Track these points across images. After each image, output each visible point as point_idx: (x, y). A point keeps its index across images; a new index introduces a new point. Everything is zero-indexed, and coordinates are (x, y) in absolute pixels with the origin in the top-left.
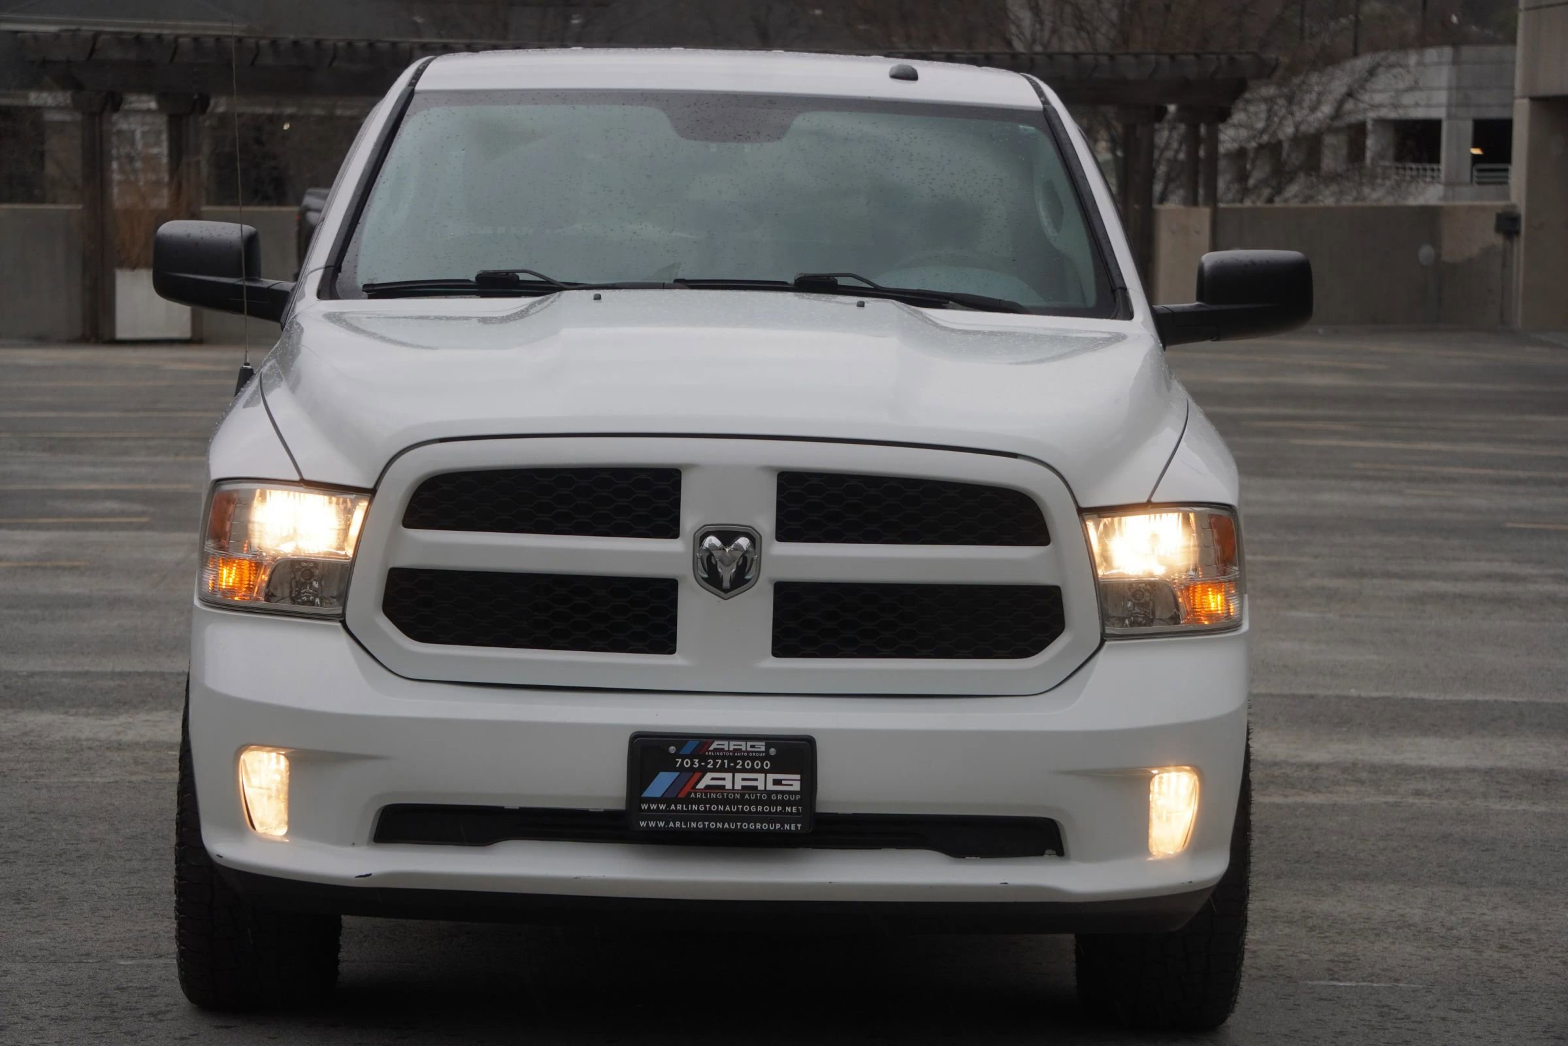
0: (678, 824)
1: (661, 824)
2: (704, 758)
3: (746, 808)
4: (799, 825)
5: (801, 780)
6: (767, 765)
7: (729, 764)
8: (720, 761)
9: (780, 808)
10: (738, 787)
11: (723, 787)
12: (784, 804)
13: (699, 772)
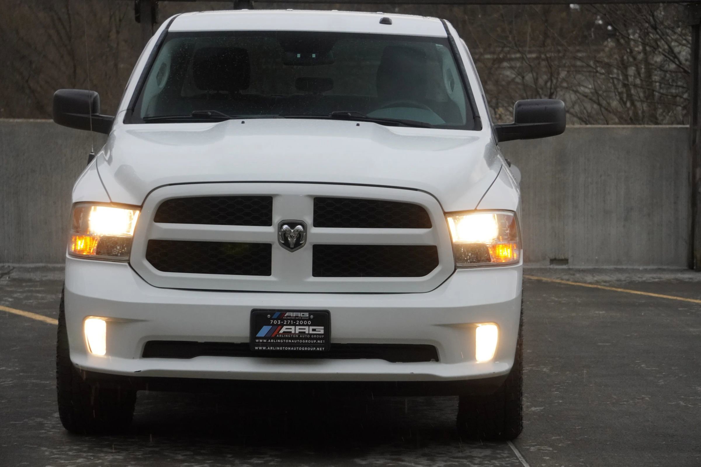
0: (271, 348)
1: (264, 348)
2: (282, 320)
3: (301, 341)
4: (323, 348)
5: (324, 329)
6: (310, 323)
7: (293, 322)
8: (289, 321)
9: (315, 341)
10: (297, 332)
11: (291, 332)
12: (317, 339)
13: (280, 326)
